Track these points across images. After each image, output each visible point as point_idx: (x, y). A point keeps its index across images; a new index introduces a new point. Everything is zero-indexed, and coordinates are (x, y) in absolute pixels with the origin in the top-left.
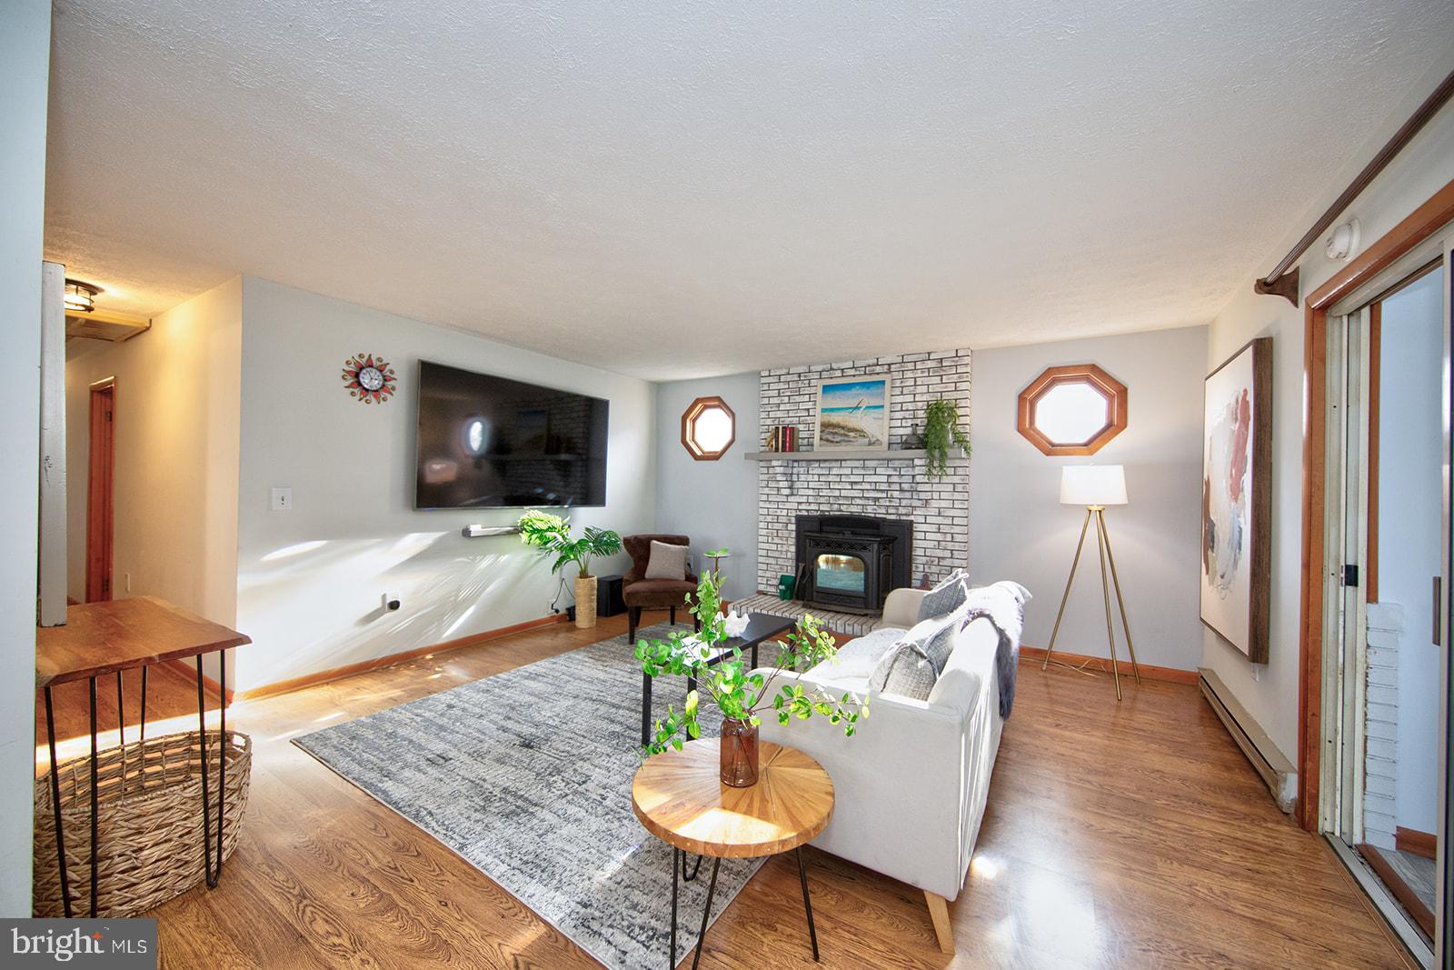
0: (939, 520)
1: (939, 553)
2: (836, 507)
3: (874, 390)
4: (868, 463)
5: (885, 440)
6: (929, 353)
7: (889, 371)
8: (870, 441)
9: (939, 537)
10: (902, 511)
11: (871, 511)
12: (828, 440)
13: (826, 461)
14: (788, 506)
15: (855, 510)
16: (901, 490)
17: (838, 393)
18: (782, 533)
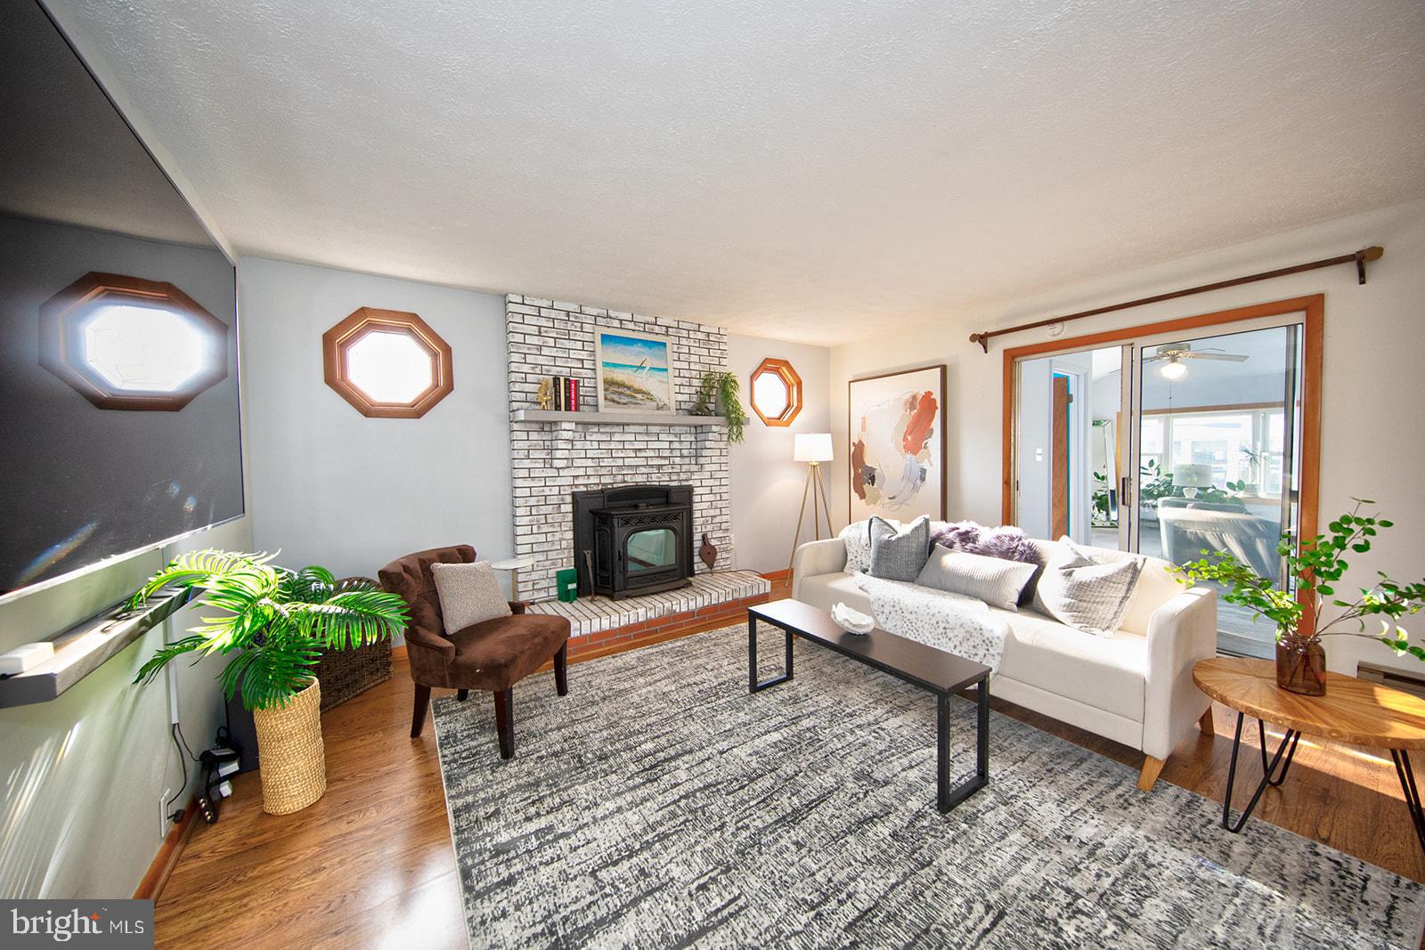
0: (711, 482)
1: (712, 512)
2: (619, 478)
3: (656, 350)
4: (653, 429)
5: (673, 405)
6: (699, 325)
7: (667, 334)
8: (658, 404)
9: (711, 497)
10: (683, 476)
11: (656, 479)
12: (613, 401)
13: (606, 424)
14: (559, 481)
15: (640, 479)
16: (682, 456)
17: (621, 347)
18: (553, 518)
